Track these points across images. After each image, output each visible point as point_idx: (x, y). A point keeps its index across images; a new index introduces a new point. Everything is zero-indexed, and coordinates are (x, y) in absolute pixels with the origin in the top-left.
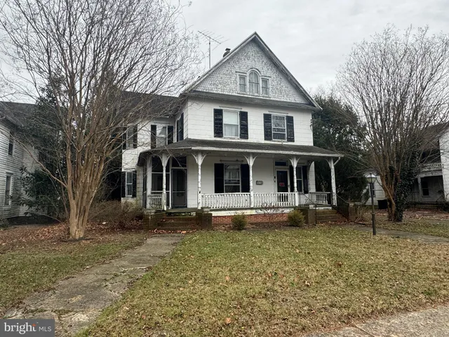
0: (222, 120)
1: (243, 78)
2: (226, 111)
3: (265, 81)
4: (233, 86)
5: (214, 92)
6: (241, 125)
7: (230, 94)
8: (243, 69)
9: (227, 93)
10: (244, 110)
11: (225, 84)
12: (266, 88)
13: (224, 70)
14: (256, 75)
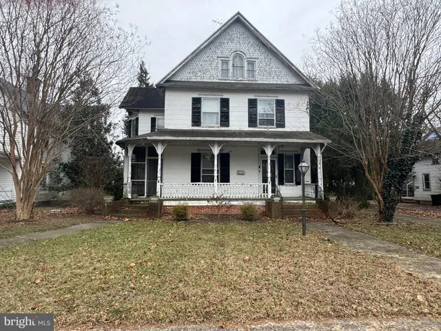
0: (200, 108)
1: (225, 62)
2: (206, 99)
3: (251, 63)
4: (213, 72)
5: (194, 80)
6: (221, 112)
7: (211, 81)
8: (226, 53)
9: (207, 81)
10: (225, 96)
11: (205, 72)
12: (252, 71)
13: (204, 57)
14: (241, 58)
